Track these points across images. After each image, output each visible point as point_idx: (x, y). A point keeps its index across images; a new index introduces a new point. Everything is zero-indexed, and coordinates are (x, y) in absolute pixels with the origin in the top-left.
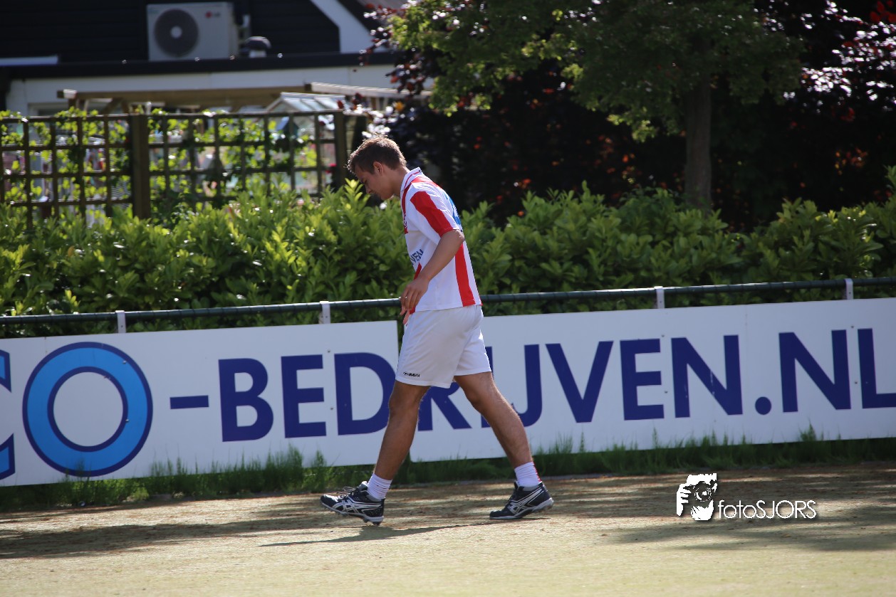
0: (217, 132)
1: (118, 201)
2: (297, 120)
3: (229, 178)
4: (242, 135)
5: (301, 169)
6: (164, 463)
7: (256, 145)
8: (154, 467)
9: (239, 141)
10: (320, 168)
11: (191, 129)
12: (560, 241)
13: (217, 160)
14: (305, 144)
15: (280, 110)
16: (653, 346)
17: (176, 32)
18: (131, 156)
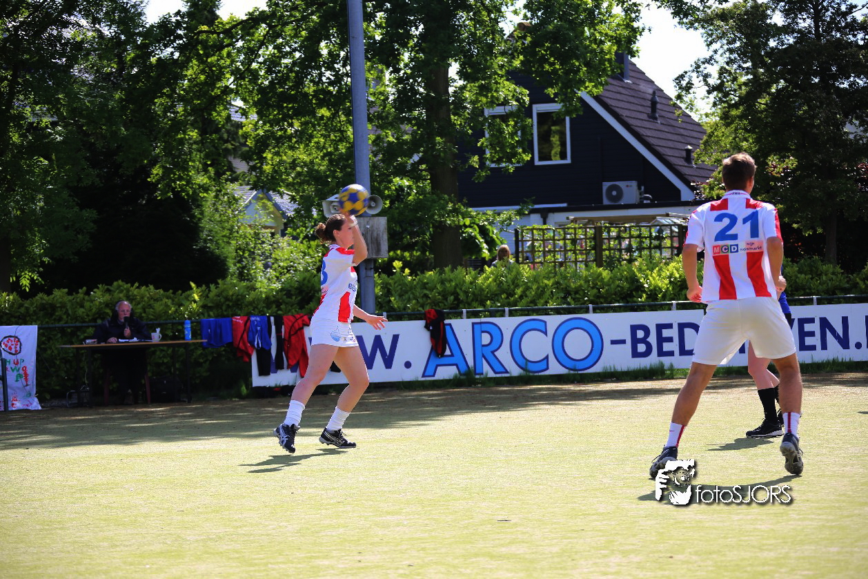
0: (630, 233)
1: (590, 261)
2: (663, 228)
3: (635, 251)
4: (640, 234)
5: (664, 248)
6: (608, 367)
7: (646, 238)
8: (604, 368)
9: (639, 236)
10: (672, 247)
11: (620, 231)
13: (630, 244)
14: (666, 237)
15: (656, 223)
16: (812, 320)
17: (614, 193)
18: (595, 242)
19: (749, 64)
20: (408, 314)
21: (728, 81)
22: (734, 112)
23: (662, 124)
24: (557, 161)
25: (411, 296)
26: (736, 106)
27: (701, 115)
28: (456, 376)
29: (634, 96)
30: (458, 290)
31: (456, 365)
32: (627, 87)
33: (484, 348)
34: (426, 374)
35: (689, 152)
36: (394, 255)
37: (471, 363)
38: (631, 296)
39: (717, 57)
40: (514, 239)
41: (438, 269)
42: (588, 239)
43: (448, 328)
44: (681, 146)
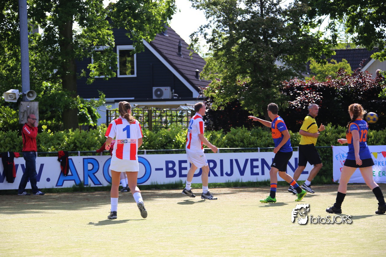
0: (166, 114)
1: (145, 127)
2: (183, 111)
3: (169, 123)
4: (172, 114)
5: (184, 122)
6: (154, 182)
7: (174, 116)
8: (151, 183)
9: (171, 115)
11: (161, 113)
12: (238, 137)
13: (166, 119)
14: (185, 116)
15: (180, 109)
16: (257, 160)
17: (159, 93)
18: (148, 118)
19: (228, 28)
20: (49, 153)
21: (217, 37)
22: (220, 53)
23: (184, 58)
24: (129, 76)
25: (51, 144)
26: (221, 50)
27: (203, 54)
28: (74, 186)
29: (169, 43)
30: (76, 141)
31: (74, 180)
32: (166, 39)
33: (89, 171)
34: (58, 185)
35: (197, 73)
36: (43, 123)
37: (82, 179)
38: (166, 145)
39: (211, 24)
40: (106, 115)
41: (65, 130)
42: (145, 116)
43: (70, 161)
44: (193, 70)
